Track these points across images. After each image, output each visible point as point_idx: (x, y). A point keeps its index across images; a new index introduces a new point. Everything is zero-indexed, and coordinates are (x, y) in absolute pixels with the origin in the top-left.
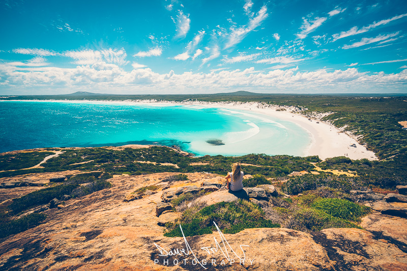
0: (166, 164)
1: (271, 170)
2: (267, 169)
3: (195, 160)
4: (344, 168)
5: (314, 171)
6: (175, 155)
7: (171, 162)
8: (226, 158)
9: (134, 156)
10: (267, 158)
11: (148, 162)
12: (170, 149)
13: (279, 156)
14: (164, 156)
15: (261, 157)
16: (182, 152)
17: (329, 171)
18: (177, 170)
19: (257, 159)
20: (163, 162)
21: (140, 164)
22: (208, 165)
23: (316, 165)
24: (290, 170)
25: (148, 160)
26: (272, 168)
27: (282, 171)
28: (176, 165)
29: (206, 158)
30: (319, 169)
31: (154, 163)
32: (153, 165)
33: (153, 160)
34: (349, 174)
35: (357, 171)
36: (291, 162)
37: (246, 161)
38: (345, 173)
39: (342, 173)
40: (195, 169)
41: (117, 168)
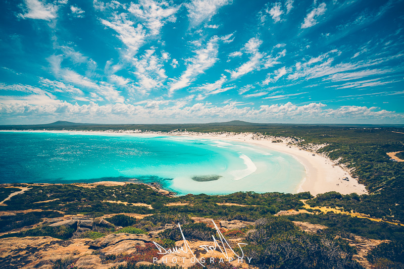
0: (139, 204)
1: (256, 210)
2: (251, 209)
3: (174, 200)
5: (302, 209)
6: (152, 194)
7: (145, 202)
8: (209, 197)
9: (104, 195)
10: (255, 196)
11: (119, 202)
12: (148, 187)
13: (269, 194)
14: (139, 194)
15: (249, 195)
16: (161, 190)
17: (317, 208)
18: (150, 211)
19: (245, 198)
20: (136, 202)
21: (108, 204)
22: (186, 206)
23: (306, 202)
24: (277, 208)
25: (119, 200)
26: (258, 208)
27: (268, 211)
28: (150, 206)
29: (188, 198)
30: (308, 207)
31: (125, 203)
32: (123, 205)
33: (124, 199)
34: (336, 210)
35: (344, 207)
36: (279, 200)
37: (231, 200)
38: (333, 210)
39: (330, 210)
40: (170, 210)
41: (81, 208)
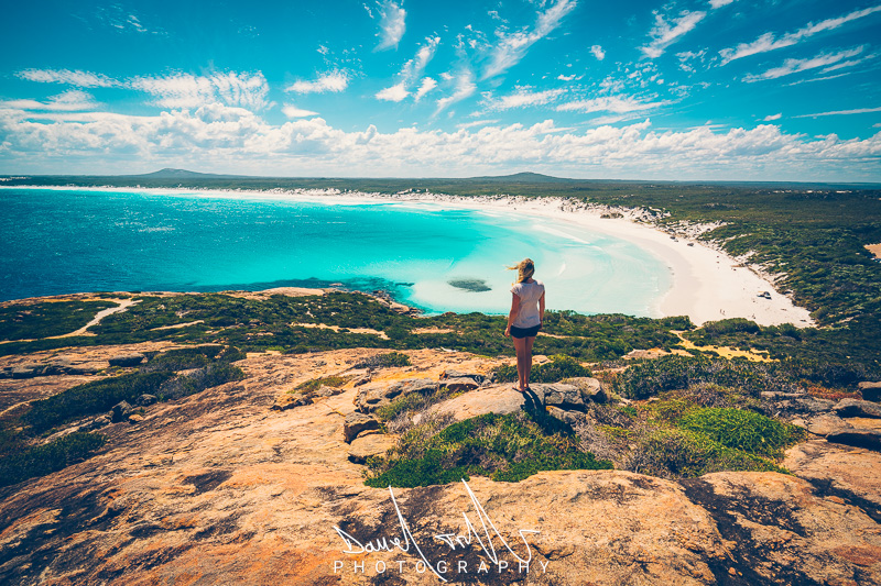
0: (361, 331)
1: (586, 347)
2: (577, 344)
3: (424, 323)
4: (743, 343)
5: (677, 348)
6: (380, 311)
7: (372, 327)
8: (490, 320)
9: (291, 313)
10: (578, 320)
11: (322, 326)
12: (369, 298)
13: (605, 317)
14: (356, 312)
15: (565, 318)
16: (394, 305)
17: (710, 348)
18: (385, 344)
19: (558, 322)
20: (355, 327)
21: (303, 329)
22: (450, 334)
23: (684, 336)
24: (627, 345)
25: (321, 322)
26: (589, 342)
27: (610, 348)
28: (382, 333)
29: (446, 319)
30: (690, 345)
31: (335, 329)
32: (332, 331)
33: (332, 321)
34: (751, 355)
35: (770, 350)
36: (629, 329)
38: (744, 353)
39: (738, 353)
40: (423, 341)
41: (255, 338)
